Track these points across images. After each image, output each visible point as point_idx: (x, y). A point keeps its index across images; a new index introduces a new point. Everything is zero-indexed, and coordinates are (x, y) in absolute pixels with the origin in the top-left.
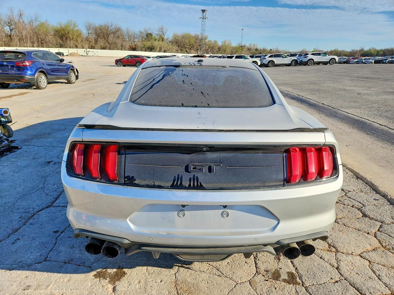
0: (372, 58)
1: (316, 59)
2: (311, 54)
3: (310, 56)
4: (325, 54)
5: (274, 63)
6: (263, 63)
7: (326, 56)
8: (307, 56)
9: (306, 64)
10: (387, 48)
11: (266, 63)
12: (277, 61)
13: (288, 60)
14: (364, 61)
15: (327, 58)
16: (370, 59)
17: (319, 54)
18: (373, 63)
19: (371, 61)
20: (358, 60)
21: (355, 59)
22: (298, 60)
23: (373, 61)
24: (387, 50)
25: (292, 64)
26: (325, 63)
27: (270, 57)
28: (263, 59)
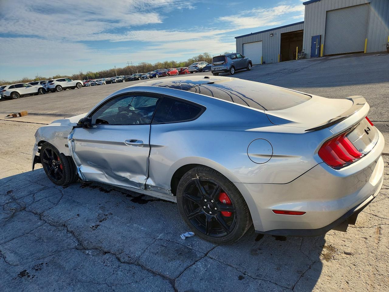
0: (102, 79)
1: (63, 84)
2: (56, 81)
3: (56, 83)
4: (69, 79)
5: (19, 94)
6: (5, 96)
7: (71, 81)
8: (53, 83)
9: (54, 90)
10: (100, 71)
11: (9, 95)
12: (21, 91)
13: (34, 89)
14: (97, 83)
15: (73, 83)
16: (101, 81)
17: (64, 80)
18: (105, 83)
19: (103, 82)
20: (92, 83)
21: (89, 82)
22: (44, 87)
23: (105, 82)
24: (101, 72)
25: (40, 92)
26: (73, 88)
27: (11, 88)
28: (2, 91)
